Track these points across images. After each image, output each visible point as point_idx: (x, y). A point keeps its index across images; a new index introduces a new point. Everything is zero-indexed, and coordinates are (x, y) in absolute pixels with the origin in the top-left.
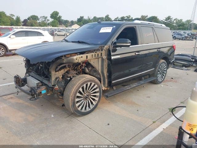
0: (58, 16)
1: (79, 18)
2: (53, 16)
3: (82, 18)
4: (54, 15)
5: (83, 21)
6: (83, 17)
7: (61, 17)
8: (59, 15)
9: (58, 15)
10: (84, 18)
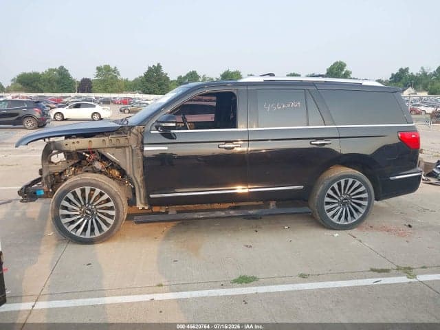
0: (344, 73)
1: (395, 73)
2: (332, 73)
3: (403, 72)
4: (335, 71)
5: (406, 78)
6: (407, 70)
7: (351, 73)
8: (345, 70)
9: (342, 70)
10: (410, 71)
